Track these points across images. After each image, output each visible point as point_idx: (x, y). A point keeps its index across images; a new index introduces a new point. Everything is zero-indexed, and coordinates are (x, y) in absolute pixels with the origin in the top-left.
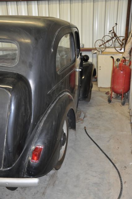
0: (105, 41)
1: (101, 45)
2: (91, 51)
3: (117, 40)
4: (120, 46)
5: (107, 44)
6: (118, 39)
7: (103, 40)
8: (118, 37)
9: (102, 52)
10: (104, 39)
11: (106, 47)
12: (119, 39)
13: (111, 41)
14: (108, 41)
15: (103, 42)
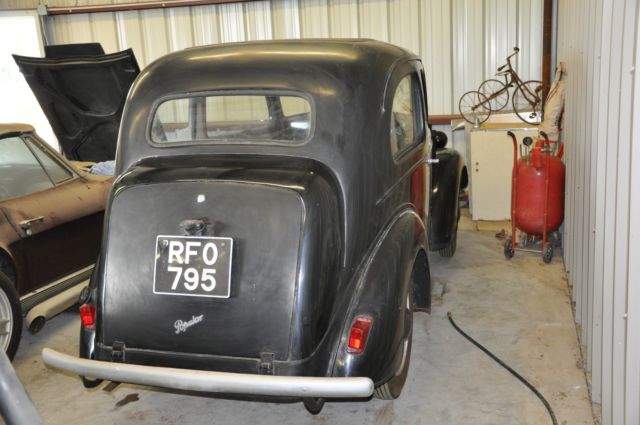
0: (488, 96)
1: (477, 107)
2: (449, 124)
3: (522, 91)
4: (531, 107)
5: (493, 101)
6: (522, 87)
7: (481, 91)
8: (523, 84)
9: (480, 124)
10: (484, 89)
11: (491, 112)
12: (526, 88)
13: (504, 96)
14: (495, 95)
15: (481, 97)
